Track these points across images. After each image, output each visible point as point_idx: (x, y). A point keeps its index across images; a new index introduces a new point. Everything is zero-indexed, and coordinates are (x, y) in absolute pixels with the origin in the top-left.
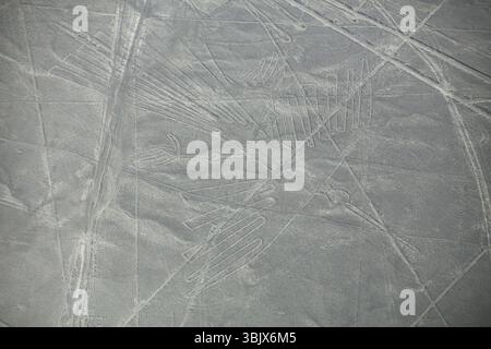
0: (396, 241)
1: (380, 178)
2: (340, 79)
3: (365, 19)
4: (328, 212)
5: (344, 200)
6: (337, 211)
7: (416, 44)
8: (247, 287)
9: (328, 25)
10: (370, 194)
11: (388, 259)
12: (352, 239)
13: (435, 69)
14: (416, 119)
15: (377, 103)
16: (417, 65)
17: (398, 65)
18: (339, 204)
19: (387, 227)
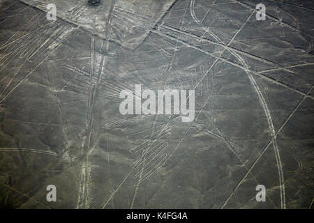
0: (229, 144)
1: (220, 115)
2: (198, 70)
3: (206, 40)
4: (197, 135)
5: (204, 128)
6: (201, 134)
7: (231, 49)
8: (162, 176)
9: (189, 46)
10: (216, 123)
11: (227, 153)
12: (210, 146)
13: (241, 59)
14: (234, 85)
15: (216, 79)
16: (233, 59)
17: (224, 60)
18: (202, 130)
19: (225, 138)
